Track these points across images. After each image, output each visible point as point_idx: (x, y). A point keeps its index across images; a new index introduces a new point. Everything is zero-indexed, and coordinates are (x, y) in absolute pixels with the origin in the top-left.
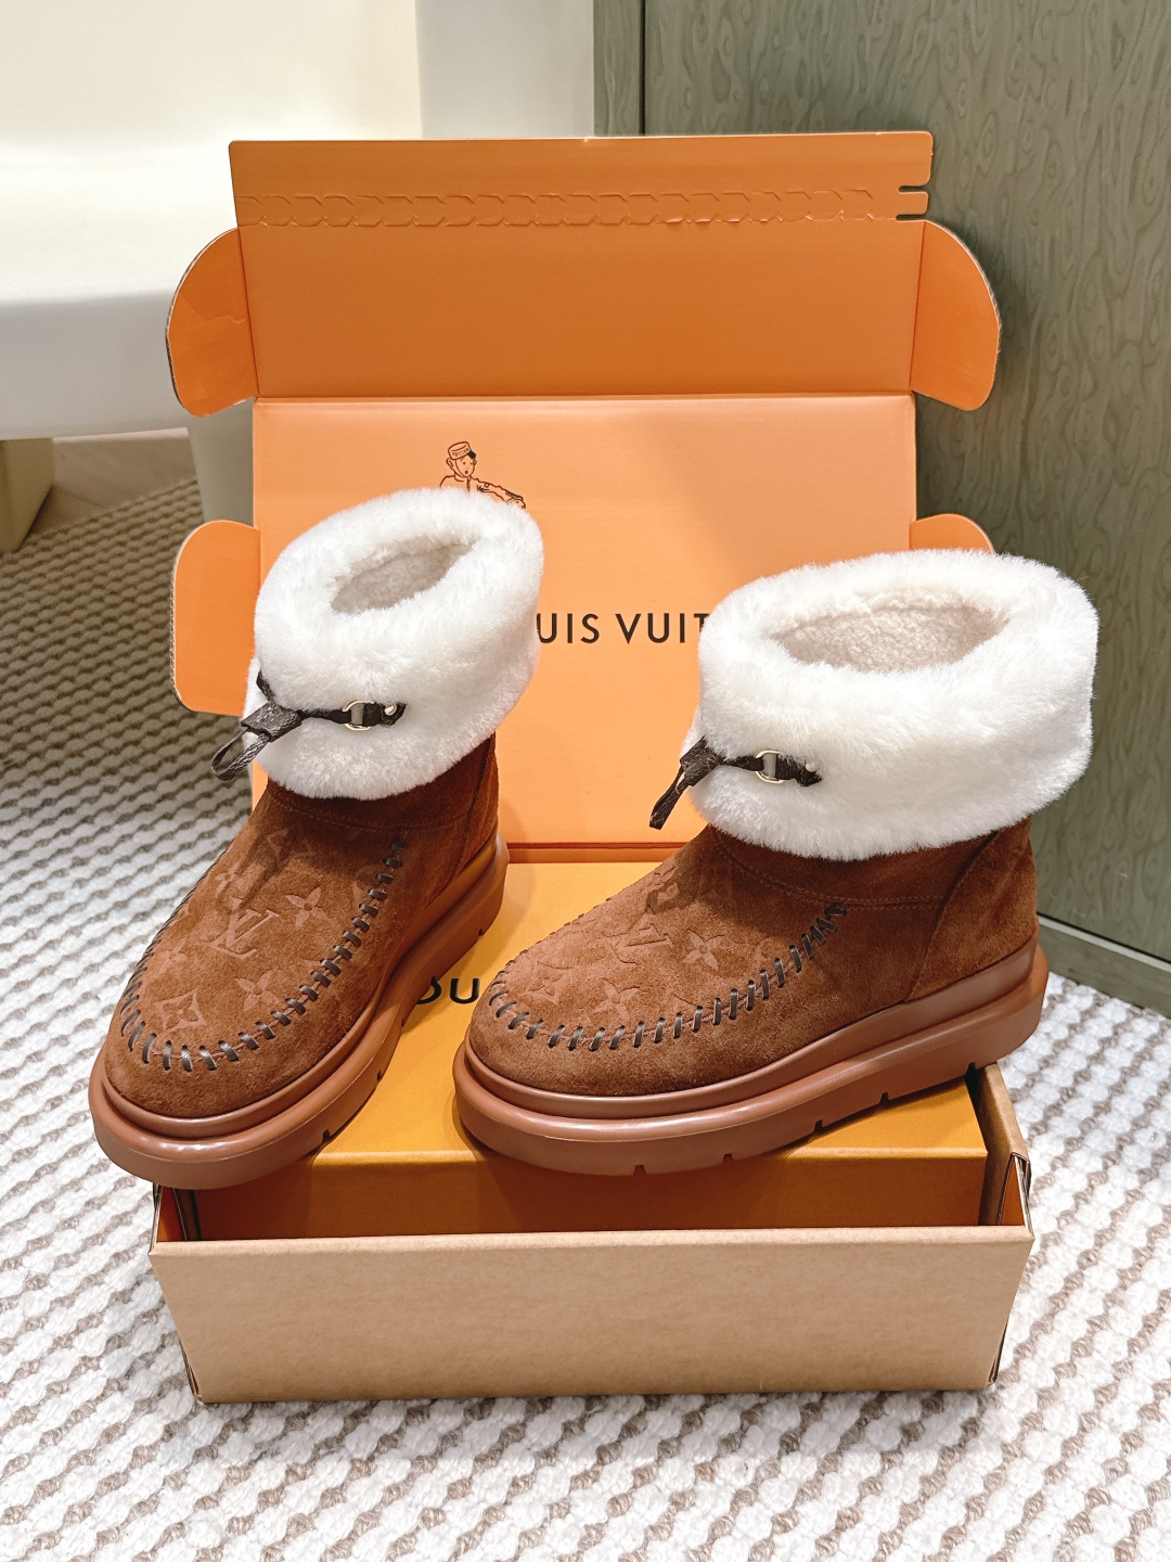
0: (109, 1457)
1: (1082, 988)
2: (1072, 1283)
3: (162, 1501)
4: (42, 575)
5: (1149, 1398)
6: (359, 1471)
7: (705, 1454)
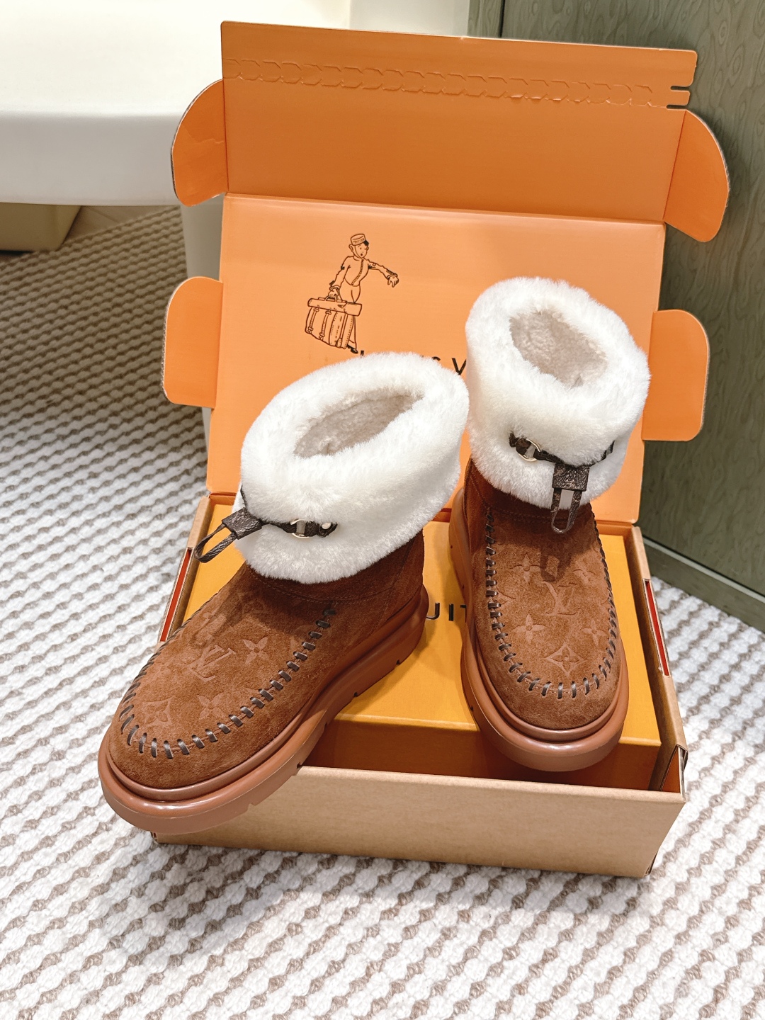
0: (98, 873)
1: (731, 619)
2: (704, 815)
3: (130, 904)
4: (74, 269)
5: (745, 895)
6: (252, 895)
7: (464, 904)
